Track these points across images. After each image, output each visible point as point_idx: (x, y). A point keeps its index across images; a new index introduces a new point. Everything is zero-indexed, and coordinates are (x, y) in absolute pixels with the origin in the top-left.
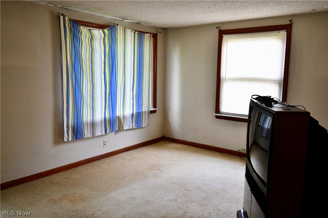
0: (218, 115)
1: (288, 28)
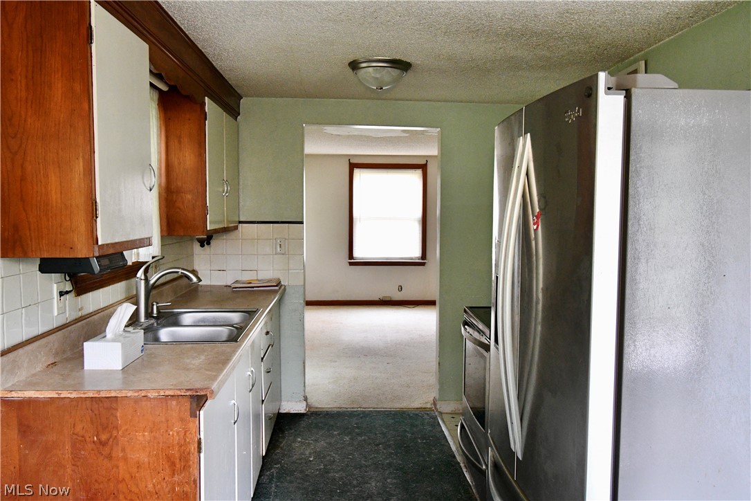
0: (352, 261)
1: (423, 167)
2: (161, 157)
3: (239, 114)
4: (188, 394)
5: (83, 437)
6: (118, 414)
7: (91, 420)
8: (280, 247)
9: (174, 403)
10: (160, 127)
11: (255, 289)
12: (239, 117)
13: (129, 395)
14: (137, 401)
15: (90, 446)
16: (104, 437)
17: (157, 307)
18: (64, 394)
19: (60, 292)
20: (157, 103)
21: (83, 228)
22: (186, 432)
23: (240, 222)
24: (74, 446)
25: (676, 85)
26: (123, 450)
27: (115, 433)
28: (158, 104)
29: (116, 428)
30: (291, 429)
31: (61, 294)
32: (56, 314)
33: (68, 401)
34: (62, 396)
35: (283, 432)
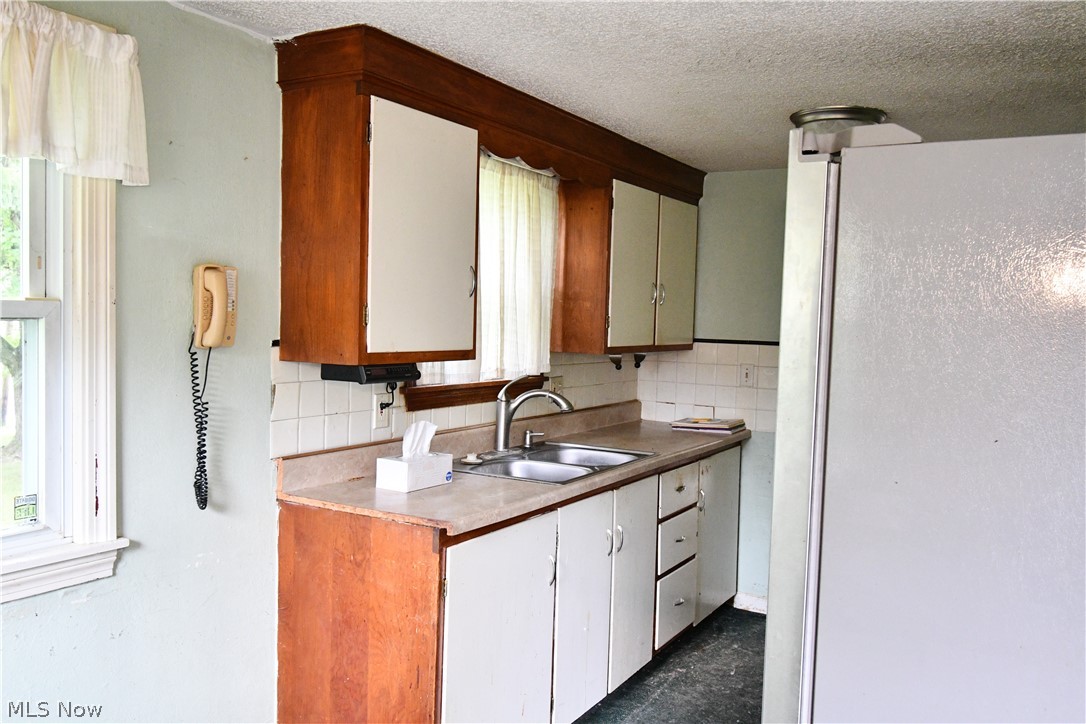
2: (558, 256)
3: (702, 196)
4: (429, 525)
5: (342, 553)
6: (371, 535)
7: (350, 538)
8: (747, 377)
9: (419, 533)
10: (560, 220)
11: (701, 430)
12: (701, 200)
13: (379, 516)
14: (387, 524)
15: (348, 565)
16: (359, 558)
17: (531, 437)
18: (329, 506)
19: (381, 404)
20: (555, 190)
21: (351, 335)
22: (428, 568)
23: (695, 340)
24: (335, 560)
25: (918, 138)
26: (374, 575)
27: (368, 556)
28: (559, 193)
29: (369, 549)
30: (734, 631)
31: (384, 406)
32: (374, 427)
33: (332, 513)
34: (327, 507)
35: (720, 630)
